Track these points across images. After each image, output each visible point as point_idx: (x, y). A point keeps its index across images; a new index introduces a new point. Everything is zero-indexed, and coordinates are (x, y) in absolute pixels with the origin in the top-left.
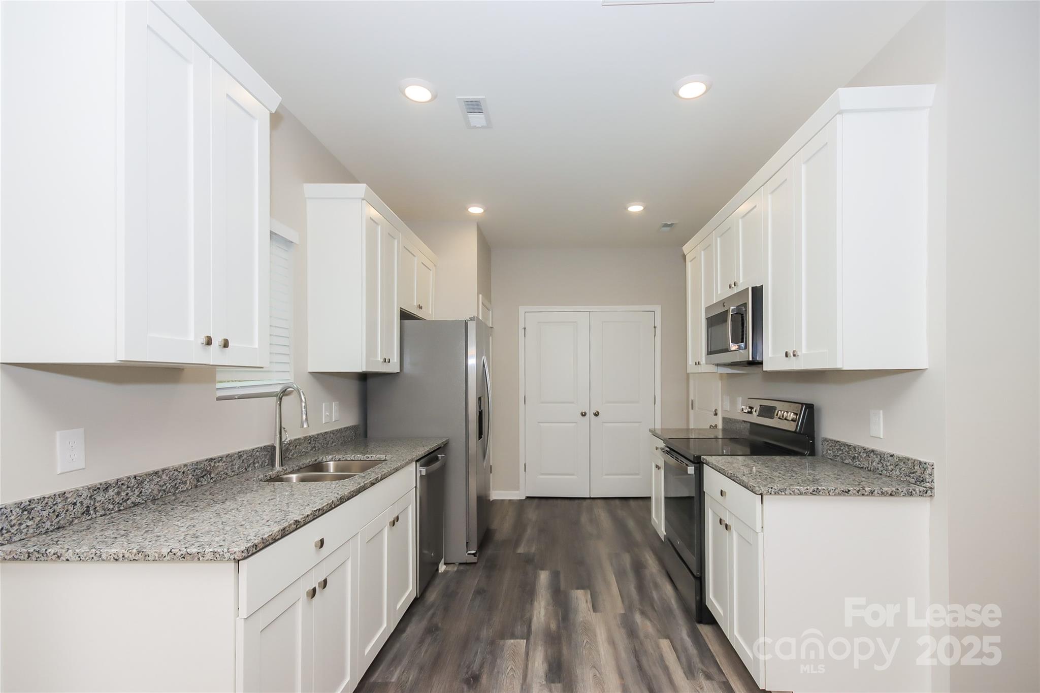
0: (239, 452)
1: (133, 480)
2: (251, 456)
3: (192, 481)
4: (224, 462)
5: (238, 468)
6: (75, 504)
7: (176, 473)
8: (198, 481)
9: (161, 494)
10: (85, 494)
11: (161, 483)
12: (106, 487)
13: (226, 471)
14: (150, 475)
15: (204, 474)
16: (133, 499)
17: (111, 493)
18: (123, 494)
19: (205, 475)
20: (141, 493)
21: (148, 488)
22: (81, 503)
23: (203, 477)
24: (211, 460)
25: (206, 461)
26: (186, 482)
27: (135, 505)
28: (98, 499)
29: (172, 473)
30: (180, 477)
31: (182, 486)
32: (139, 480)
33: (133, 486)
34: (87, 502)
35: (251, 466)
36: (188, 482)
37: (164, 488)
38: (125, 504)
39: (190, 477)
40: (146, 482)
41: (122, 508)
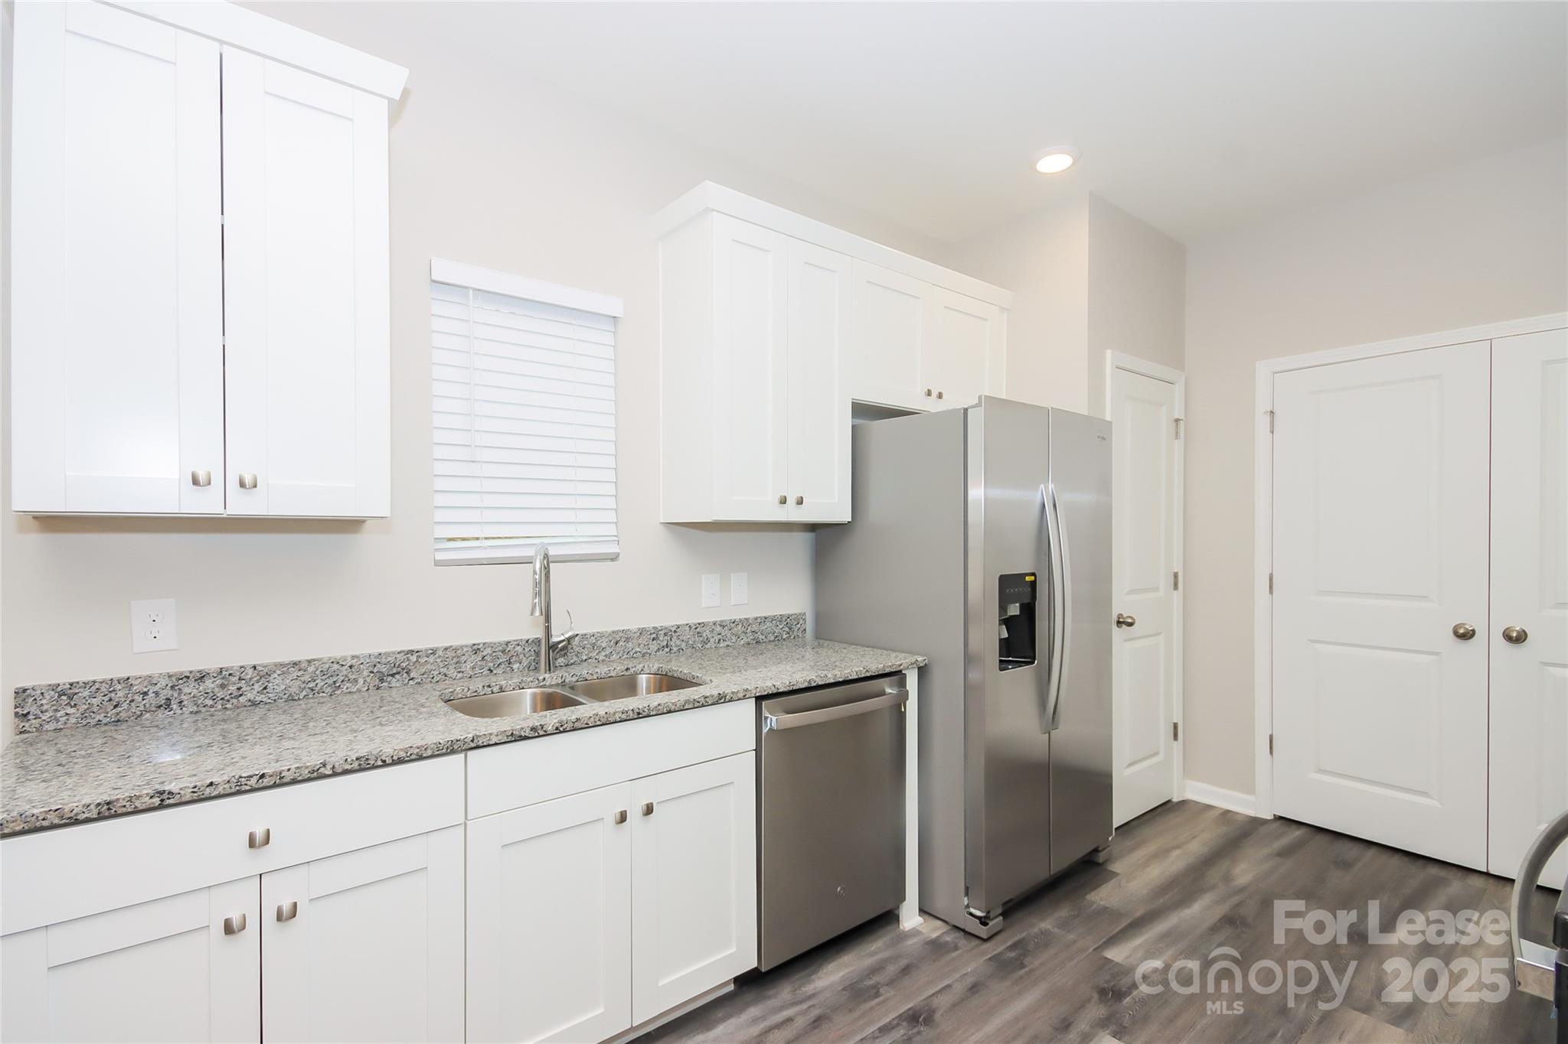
0: (474, 645)
1: (250, 671)
2: (503, 651)
3: (368, 679)
4: (440, 657)
5: (473, 668)
6: (145, 694)
7: (336, 666)
8: (382, 680)
9: (304, 693)
10: (163, 682)
11: (307, 678)
12: (202, 677)
13: (444, 670)
14: (282, 665)
15: (395, 671)
16: (250, 696)
17: (209, 684)
18: (232, 688)
19: (398, 673)
20: (265, 688)
21: (278, 684)
22: (157, 693)
23: (393, 675)
24: (411, 652)
25: (399, 653)
26: (356, 681)
27: (254, 704)
28: (186, 690)
29: (327, 666)
30: (345, 673)
31: (348, 685)
32: (263, 674)
33: (251, 679)
34: (168, 693)
35: (503, 666)
36: (361, 681)
37: (311, 685)
38: (235, 701)
39: (365, 673)
40: (276, 675)
41: (229, 706)
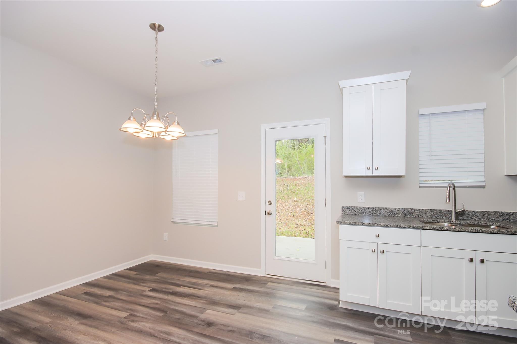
0: (431, 209)
1: (377, 208)
2: (440, 212)
3: (402, 214)
4: (420, 211)
5: (430, 216)
6: (360, 210)
7: (395, 210)
8: (405, 215)
9: (388, 215)
10: (362, 208)
11: (388, 212)
12: (369, 208)
13: (422, 215)
14: (383, 208)
15: (408, 213)
16: (377, 214)
17: (370, 210)
18: (374, 211)
19: (409, 214)
20: (380, 213)
21: (383, 212)
22: (361, 210)
23: (408, 214)
24: (413, 209)
25: (410, 209)
26: (399, 214)
27: (378, 216)
28: (366, 211)
29: (393, 210)
30: (397, 212)
31: (398, 215)
32: (380, 209)
33: (377, 210)
34: (363, 210)
35: (440, 217)
36: (400, 214)
37: (389, 213)
38: (374, 214)
39: (401, 213)
40: (382, 210)
41: (373, 215)
